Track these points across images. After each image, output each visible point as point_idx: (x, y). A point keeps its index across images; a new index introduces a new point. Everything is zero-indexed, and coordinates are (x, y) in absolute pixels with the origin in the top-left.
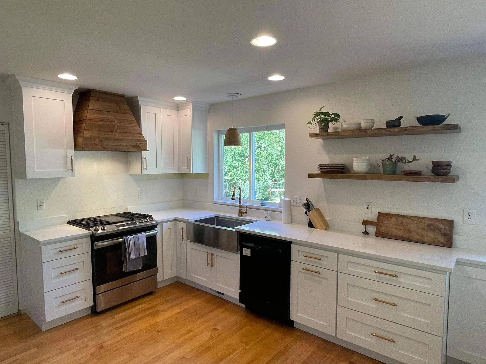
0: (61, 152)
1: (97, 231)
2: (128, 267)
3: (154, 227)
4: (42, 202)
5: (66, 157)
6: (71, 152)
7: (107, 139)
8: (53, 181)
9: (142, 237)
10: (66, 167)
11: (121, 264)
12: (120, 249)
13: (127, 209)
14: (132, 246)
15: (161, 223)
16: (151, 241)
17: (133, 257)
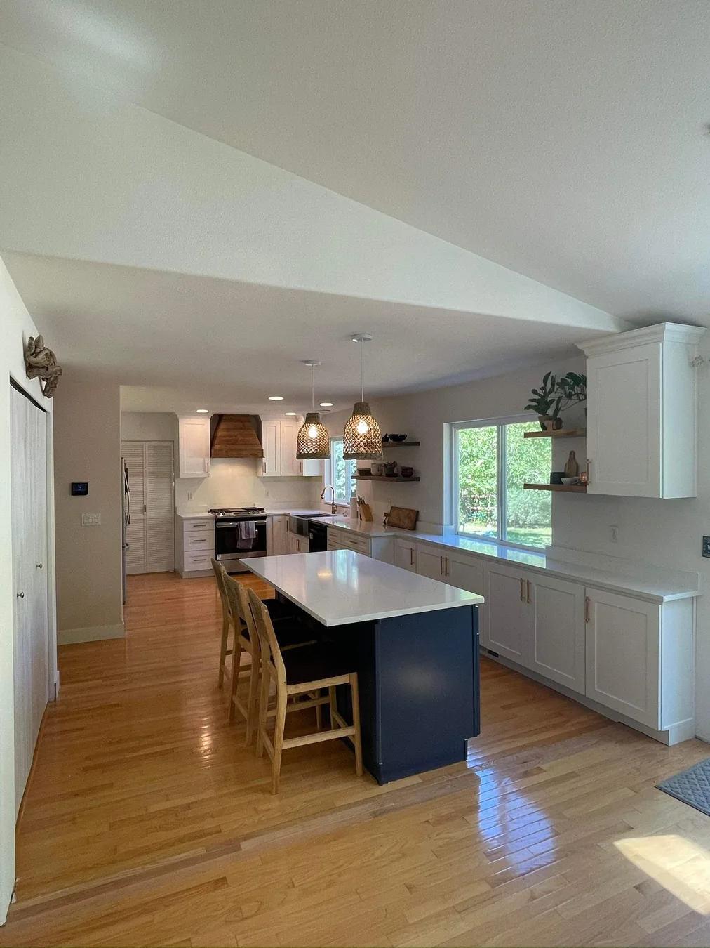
0: (202, 460)
1: (219, 515)
2: (240, 545)
3: (264, 518)
4: (191, 495)
5: (204, 463)
6: (208, 460)
7: (231, 450)
8: (198, 481)
9: (252, 523)
10: (204, 470)
11: (235, 541)
12: (235, 530)
13: (255, 505)
14: (243, 529)
15: (271, 516)
16: (262, 529)
17: (244, 537)
